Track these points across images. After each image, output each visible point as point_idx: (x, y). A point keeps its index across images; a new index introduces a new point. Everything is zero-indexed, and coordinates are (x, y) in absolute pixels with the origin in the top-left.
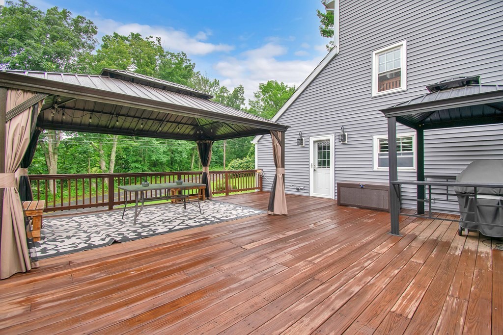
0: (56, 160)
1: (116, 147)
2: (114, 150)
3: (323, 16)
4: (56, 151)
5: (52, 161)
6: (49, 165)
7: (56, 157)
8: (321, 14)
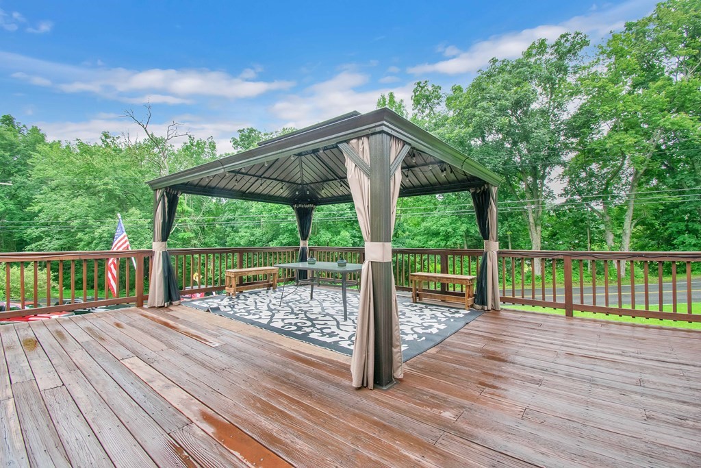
0: (539, 233)
5: (535, 234)
7: (539, 228)
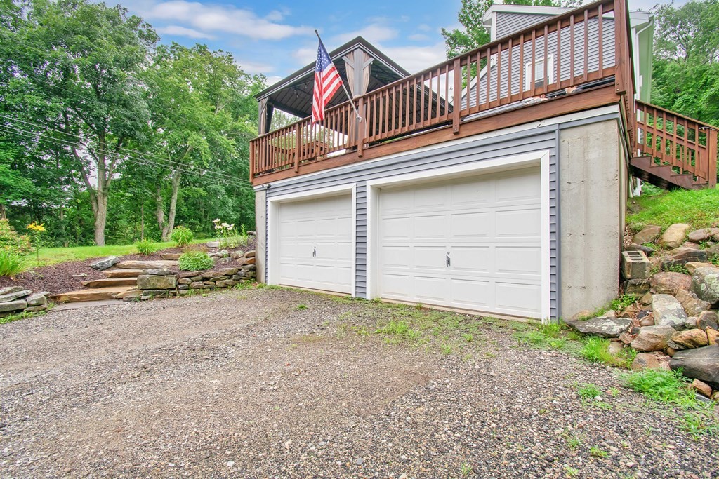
0: (106, 204)
1: (177, 193)
2: (175, 197)
3: (449, 35)
4: (106, 191)
6: (96, 211)
8: (446, 34)
